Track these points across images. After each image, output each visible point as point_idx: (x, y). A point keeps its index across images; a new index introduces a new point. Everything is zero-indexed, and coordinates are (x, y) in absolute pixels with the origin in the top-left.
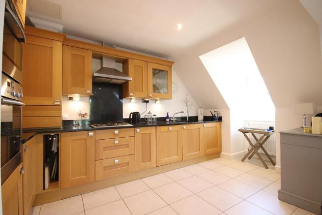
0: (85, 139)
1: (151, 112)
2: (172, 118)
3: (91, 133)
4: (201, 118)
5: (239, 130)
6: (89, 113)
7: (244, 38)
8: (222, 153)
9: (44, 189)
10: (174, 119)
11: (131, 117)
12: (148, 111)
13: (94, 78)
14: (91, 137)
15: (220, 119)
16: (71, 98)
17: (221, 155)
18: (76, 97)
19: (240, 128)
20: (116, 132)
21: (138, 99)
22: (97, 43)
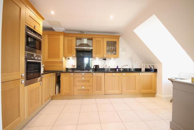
0: (69, 76)
1: (107, 65)
2: (120, 69)
3: (72, 74)
4: (143, 70)
5: (169, 79)
6: (76, 65)
7: (154, 15)
8: (156, 94)
9: (56, 94)
10: (122, 70)
11: (95, 68)
12: (105, 65)
13: (76, 49)
14: (72, 75)
15: (156, 71)
16: (69, 59)
17: (156, 96)
18: (71, 58)
19: (169, 78)
20: (83, 74)
21: (100, 58)
22: (80, 33)
